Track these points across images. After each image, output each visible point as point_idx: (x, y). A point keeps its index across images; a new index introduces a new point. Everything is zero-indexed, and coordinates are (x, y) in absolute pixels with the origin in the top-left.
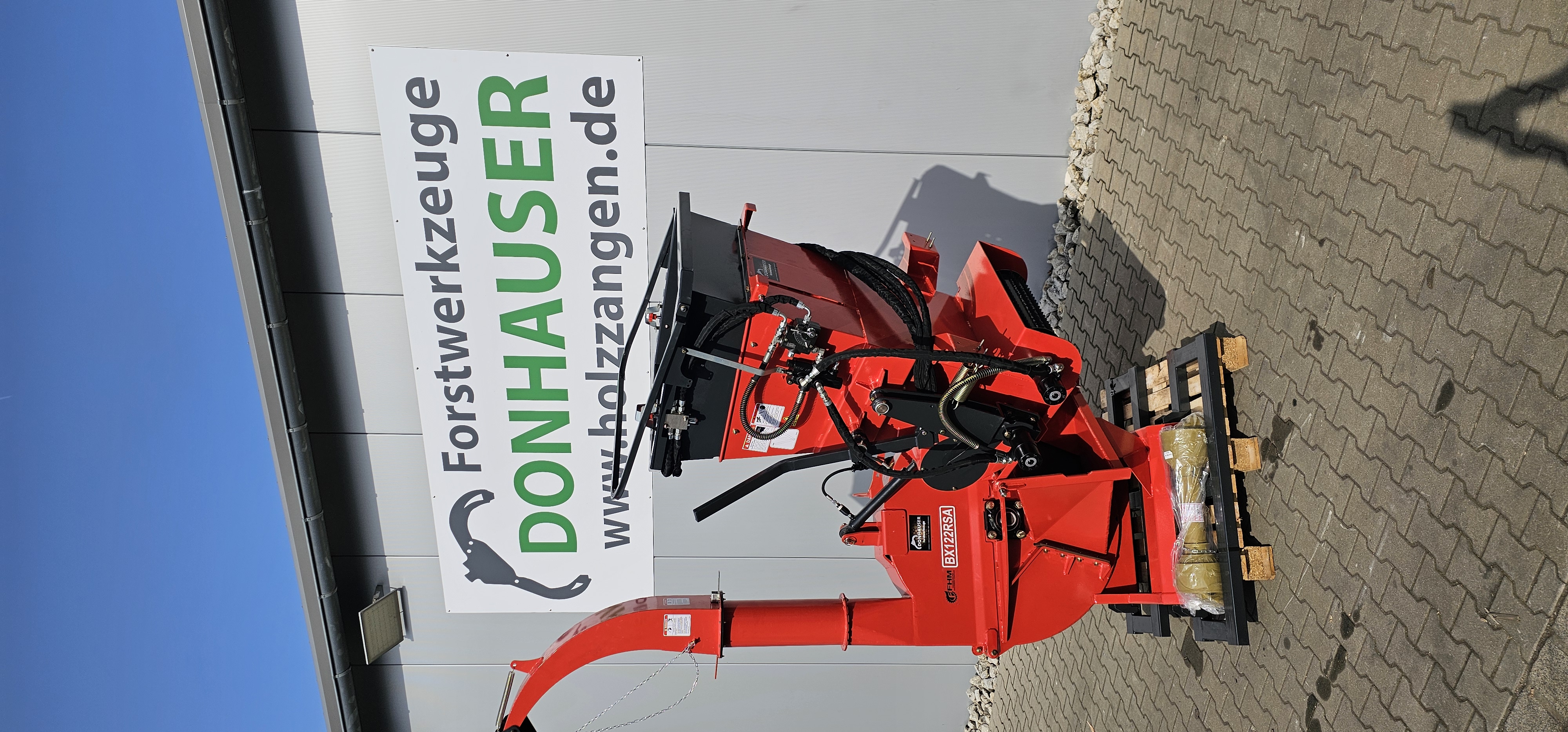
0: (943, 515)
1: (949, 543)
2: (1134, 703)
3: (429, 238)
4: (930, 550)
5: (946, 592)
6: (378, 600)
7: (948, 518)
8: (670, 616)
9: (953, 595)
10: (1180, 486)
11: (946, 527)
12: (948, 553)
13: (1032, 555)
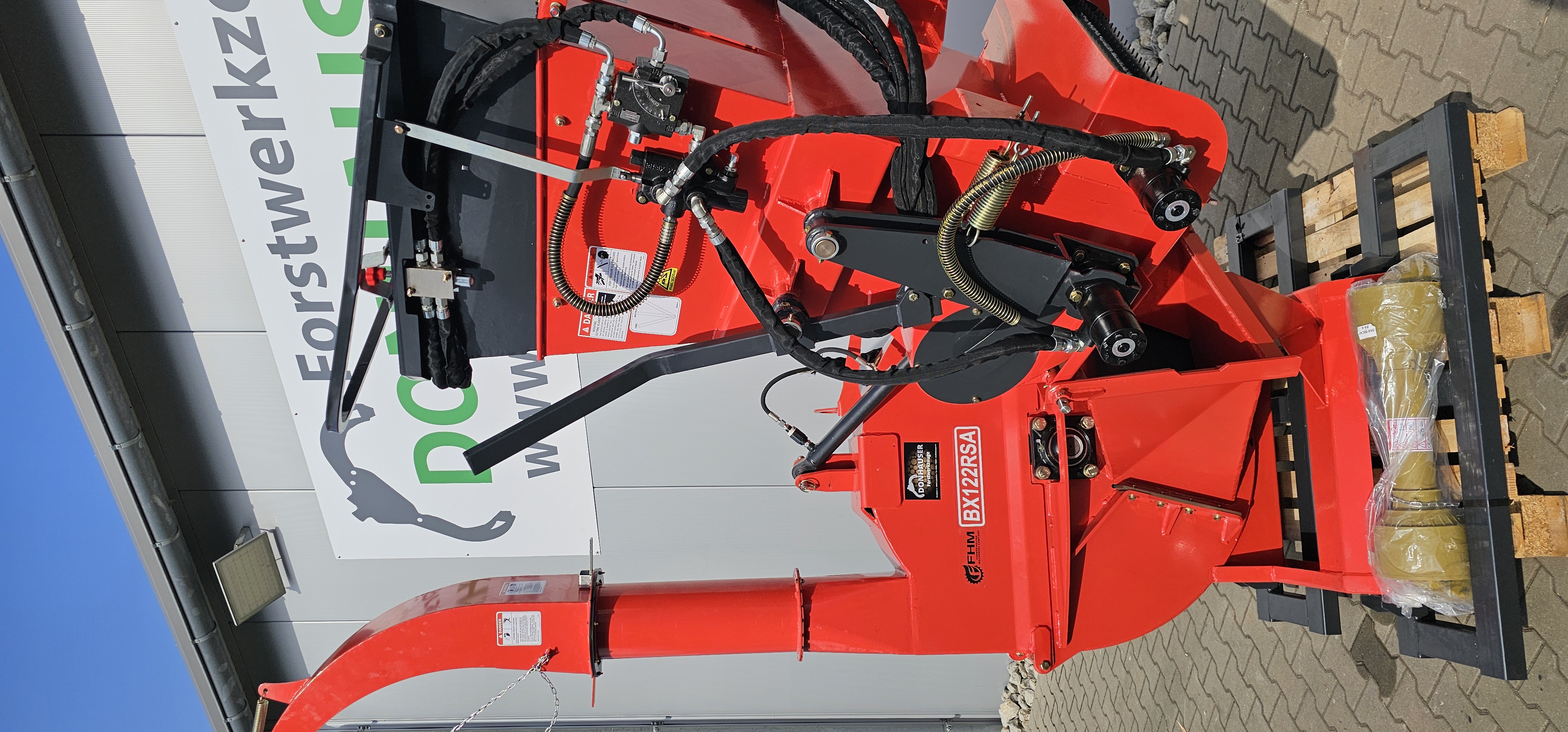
0: (961, 442)
1: (970, 487)
2: (1257, 711)
3: (226, 48)
4: (939, 498)
5: (964, 566)
6: (240, 546)
7: (969, 446)
8: (506, 615)
9: (976, 571)
10: (1389, 388)
11: (966, 461)
12: (969, 503)
13: (1110, 505)
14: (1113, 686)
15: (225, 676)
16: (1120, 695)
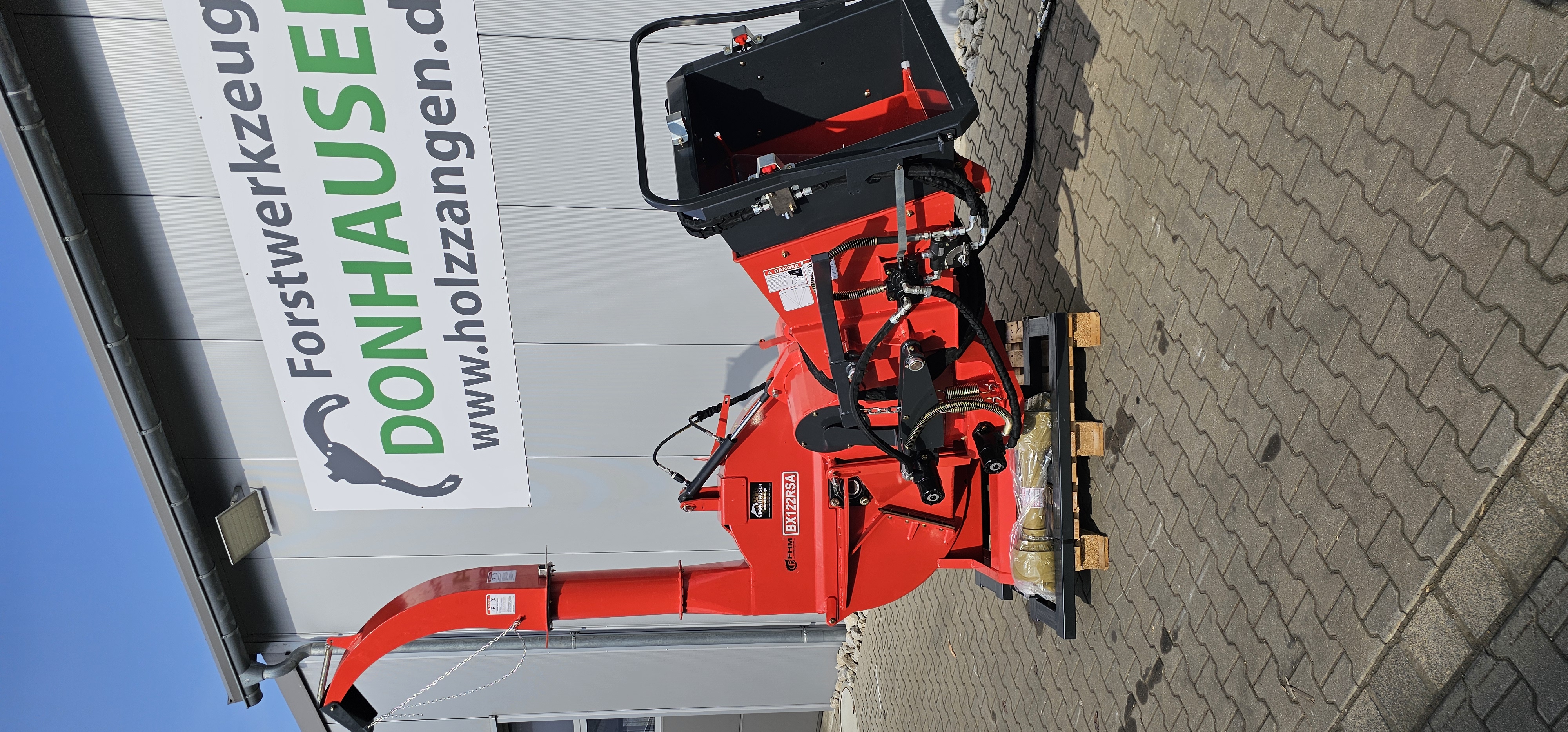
0: (786, 481)
1: (791, 510)
3: (241, 136)
4: (771, 517)
5: (786, 561)
6: (236, 503)
7: (791, 484)
8: (492, 596)
9: (793, 563)
11: (788, 494)
12: (790, 520)
13: (877, 521)
14: (914, 609)
15: (222, 604)
16: (917, 616)
